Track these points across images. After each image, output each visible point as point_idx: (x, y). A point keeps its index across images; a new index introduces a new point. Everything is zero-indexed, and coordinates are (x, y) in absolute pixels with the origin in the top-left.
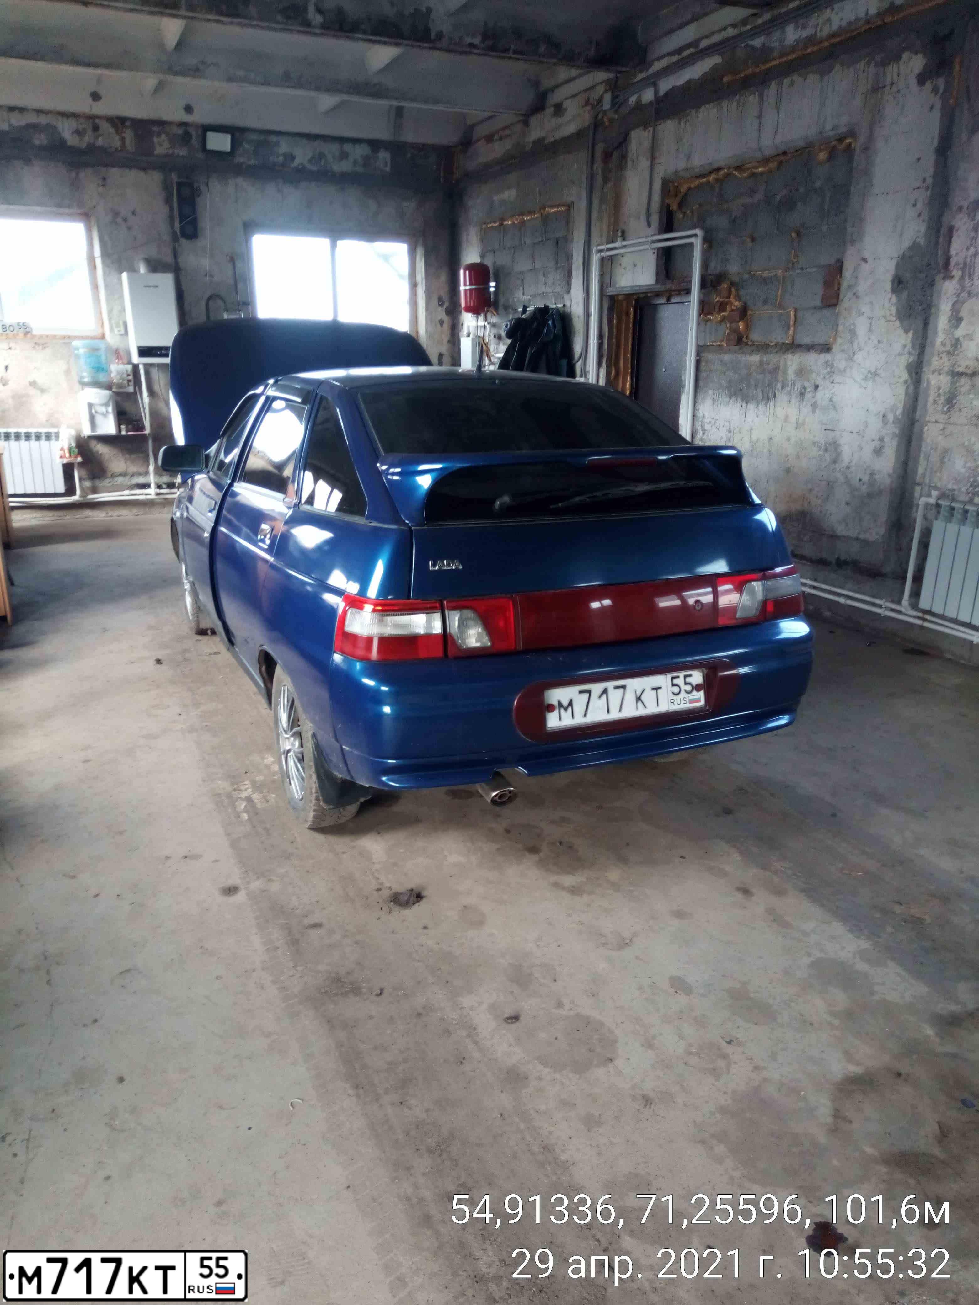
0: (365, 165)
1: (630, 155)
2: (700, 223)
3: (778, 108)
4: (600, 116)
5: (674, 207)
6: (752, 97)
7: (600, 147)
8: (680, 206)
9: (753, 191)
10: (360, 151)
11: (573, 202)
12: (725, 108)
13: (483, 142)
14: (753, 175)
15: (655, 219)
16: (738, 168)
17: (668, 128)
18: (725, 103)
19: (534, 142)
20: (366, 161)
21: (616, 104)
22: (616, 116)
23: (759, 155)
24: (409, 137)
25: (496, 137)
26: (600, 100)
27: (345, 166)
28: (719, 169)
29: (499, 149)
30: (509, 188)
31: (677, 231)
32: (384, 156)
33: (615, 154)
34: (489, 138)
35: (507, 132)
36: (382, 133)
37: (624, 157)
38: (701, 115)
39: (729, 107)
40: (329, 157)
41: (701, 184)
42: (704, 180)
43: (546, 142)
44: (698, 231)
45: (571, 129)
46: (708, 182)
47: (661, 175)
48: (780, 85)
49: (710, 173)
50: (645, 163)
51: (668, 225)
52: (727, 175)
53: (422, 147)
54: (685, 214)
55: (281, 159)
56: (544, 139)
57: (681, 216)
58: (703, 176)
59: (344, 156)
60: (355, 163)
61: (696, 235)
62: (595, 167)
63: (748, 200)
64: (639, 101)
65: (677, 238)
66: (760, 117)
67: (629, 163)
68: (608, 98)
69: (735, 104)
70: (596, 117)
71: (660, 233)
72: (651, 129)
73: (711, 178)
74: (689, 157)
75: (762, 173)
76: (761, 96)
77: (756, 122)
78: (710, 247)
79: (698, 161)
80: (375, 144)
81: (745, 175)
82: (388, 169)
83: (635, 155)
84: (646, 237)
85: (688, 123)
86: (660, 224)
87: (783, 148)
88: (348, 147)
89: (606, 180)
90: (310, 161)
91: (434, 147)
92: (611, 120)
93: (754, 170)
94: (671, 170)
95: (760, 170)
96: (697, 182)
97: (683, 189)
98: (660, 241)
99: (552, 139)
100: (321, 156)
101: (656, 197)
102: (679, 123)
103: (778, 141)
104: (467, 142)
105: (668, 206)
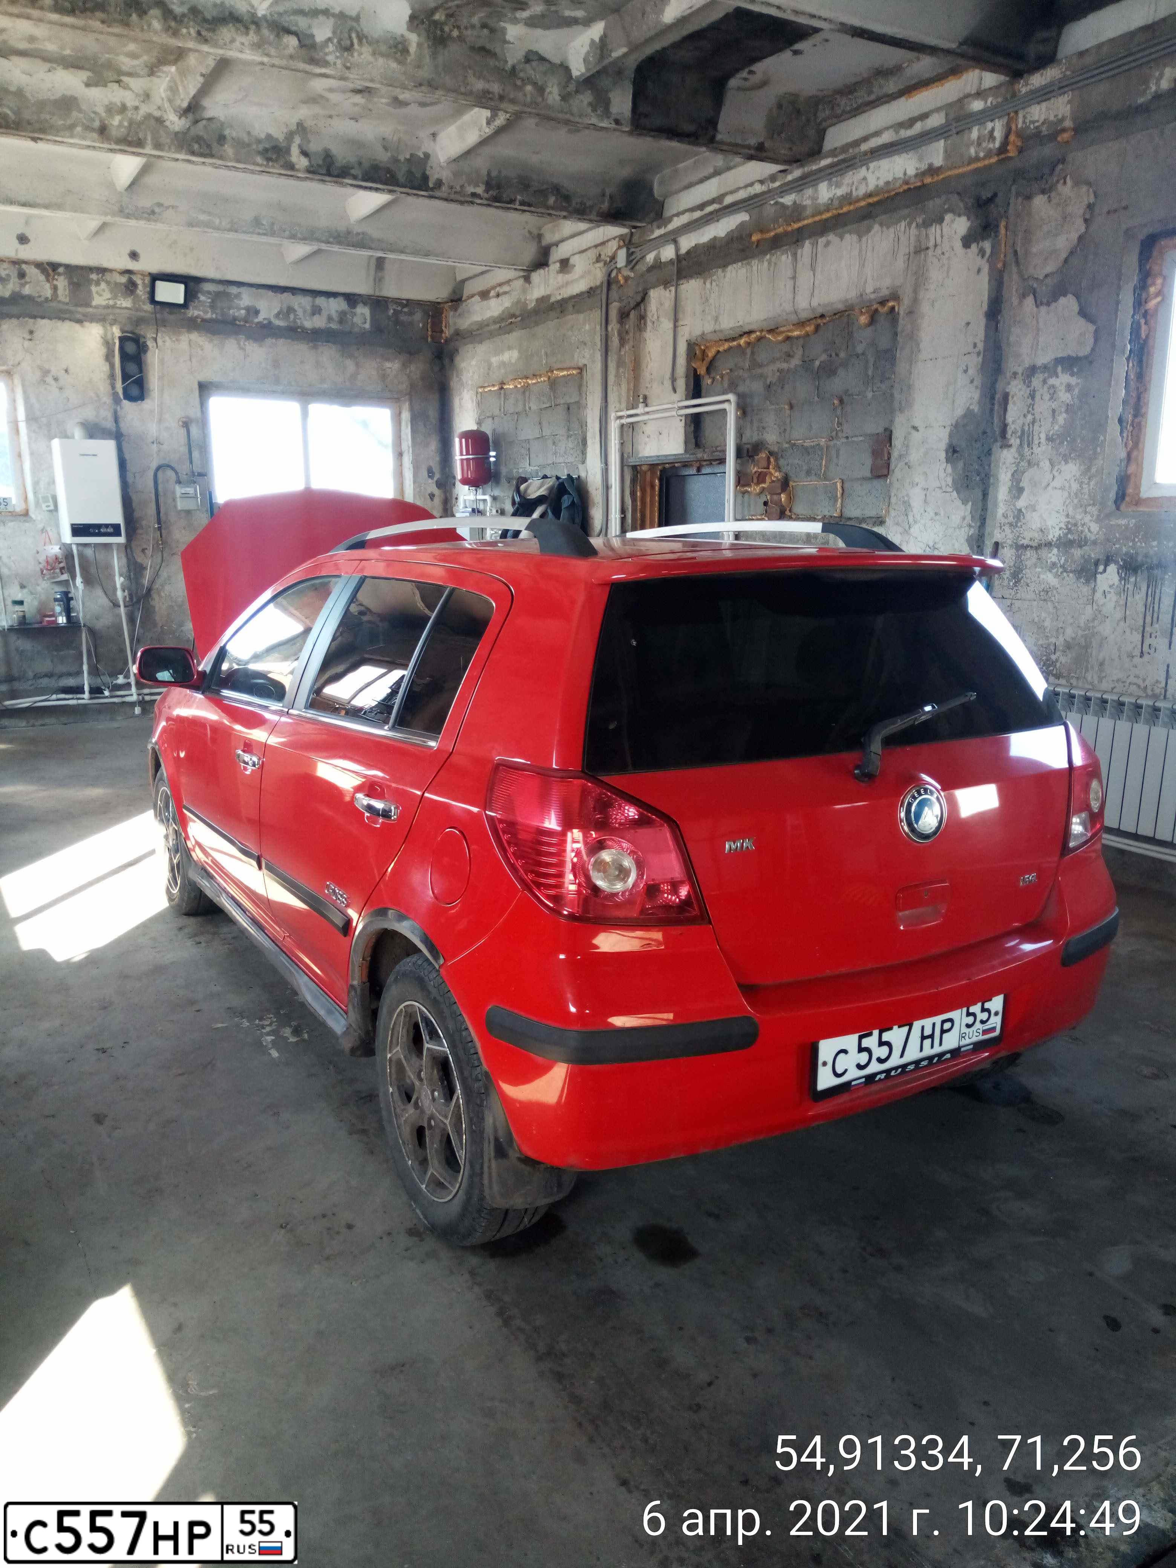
0: (341, 321)
1: (649, 315)
2: (732, 387)
3: (813, 269)
4: (613, 274)
5: (702, 371)
6: (784, 257)
7: (614, 308)
8: (708, 370)
9: (789, 356)
10: (335, 306)
11: (585, 365)
12: (755, 268)
13: (477, 298)
14: (788, 338)
15: (681, 383)
16: (770, 331)
17: (691, 287)
18: (755, 262)
19: (537, 300)
20: (342, 317)
21: (632, 262)
22: (632, 275)
23: (793, 318)
24: (391, 290)
25: (492, 293)
26: (613, 258)
27: (319, 322)
28: (750, 332)
29: (494, 308)
30: (510, 348)
31: (705, 397)
32: (363, 312)
33: (633, 314)
34: (484, 295)
35: (506, 288)
36: (362, 288)
37: (642, 318)
38: (728, 275)
39: (759, 267)
40: (300, 312)
41: (730, 348)
42: (735, 343)
43: (553, 300)
44: (731, 397)
45: (581, 286)
46: (740, 345)
47: (687, 337)
48: (815, 245)
49: (741, 336)
50: (667, 325)
51: (696, 390)
52: (759, 339)
53: (409, 302)
54: (713, 379)
55: (243, 312)
56: (548, 297)
57: (709, 381)
58: (734, 339)
59: (316, 311)
60: (330, 319)
61: (728, 401)
62: (610, 329)
63: (785, 366)
64: (657, 259)
65: (707, 404)
66: (794, 278)
67: (649, 323)
68: (622, 255)
69: (766, 264)
70: (609, 275)
71: (687, 398)
72: (673, 289)
73: (742, 341)
74: (716, 319)
75: (798, 338)
76: (795, 255)
77: (790, 284)
78: (744, 413)
79: (728, 324)
80: (352, 299)
81: (780, 338)
82: (367, 326)
83: (655, 317)
84: (673, 403)
85: (714, 284)
86: (687, 389)
87: (820, 311)
88: (321, 301)
89: (622, 341)
90: (277, 316)
91: (419, 303)
92: (627, 279)
93: (790, 334)
94: (697, 332)
95: (796, 333)
96: (726, 346)
97: (711, 353)
98: (687, 407)
99: (559, 298)
100: (290, 310)
101: (682, 361)
102: (705, 283)
103: (815, 303)
104: (456, 300)
105: (695, 370)
